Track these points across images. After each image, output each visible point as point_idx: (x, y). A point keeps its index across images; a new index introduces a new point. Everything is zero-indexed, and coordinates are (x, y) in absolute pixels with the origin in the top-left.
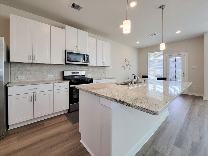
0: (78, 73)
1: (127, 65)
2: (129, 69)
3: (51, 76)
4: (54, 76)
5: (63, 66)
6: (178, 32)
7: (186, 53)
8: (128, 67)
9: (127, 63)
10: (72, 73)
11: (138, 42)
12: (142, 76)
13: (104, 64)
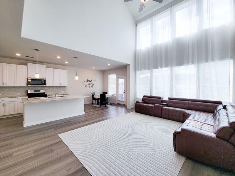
0: (39, 91)
1: (89, 84)
2: (92, 87)
3: (18, 94)
4: (21, 93)
5: (26, 87)
7: (125, 76)
8: (91, 86)
9: (90, 83)
10: (34, 91)
12: (103, 92)
13: (61, 85)
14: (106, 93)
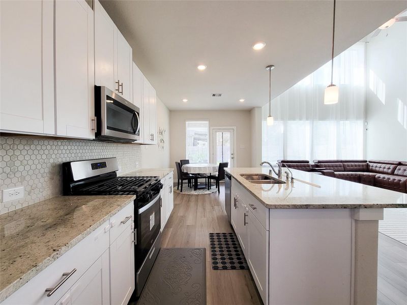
1: (161, 141)
3: (14, 195)
4: (29, 188)
5: (60, 143)
6: (242, 100)
7: (235, 128)
8: (162, 145)
9: (161, 137)
11: (185, 100)
12: (181, 161)
13: (152, 140)
14: (187, 162)
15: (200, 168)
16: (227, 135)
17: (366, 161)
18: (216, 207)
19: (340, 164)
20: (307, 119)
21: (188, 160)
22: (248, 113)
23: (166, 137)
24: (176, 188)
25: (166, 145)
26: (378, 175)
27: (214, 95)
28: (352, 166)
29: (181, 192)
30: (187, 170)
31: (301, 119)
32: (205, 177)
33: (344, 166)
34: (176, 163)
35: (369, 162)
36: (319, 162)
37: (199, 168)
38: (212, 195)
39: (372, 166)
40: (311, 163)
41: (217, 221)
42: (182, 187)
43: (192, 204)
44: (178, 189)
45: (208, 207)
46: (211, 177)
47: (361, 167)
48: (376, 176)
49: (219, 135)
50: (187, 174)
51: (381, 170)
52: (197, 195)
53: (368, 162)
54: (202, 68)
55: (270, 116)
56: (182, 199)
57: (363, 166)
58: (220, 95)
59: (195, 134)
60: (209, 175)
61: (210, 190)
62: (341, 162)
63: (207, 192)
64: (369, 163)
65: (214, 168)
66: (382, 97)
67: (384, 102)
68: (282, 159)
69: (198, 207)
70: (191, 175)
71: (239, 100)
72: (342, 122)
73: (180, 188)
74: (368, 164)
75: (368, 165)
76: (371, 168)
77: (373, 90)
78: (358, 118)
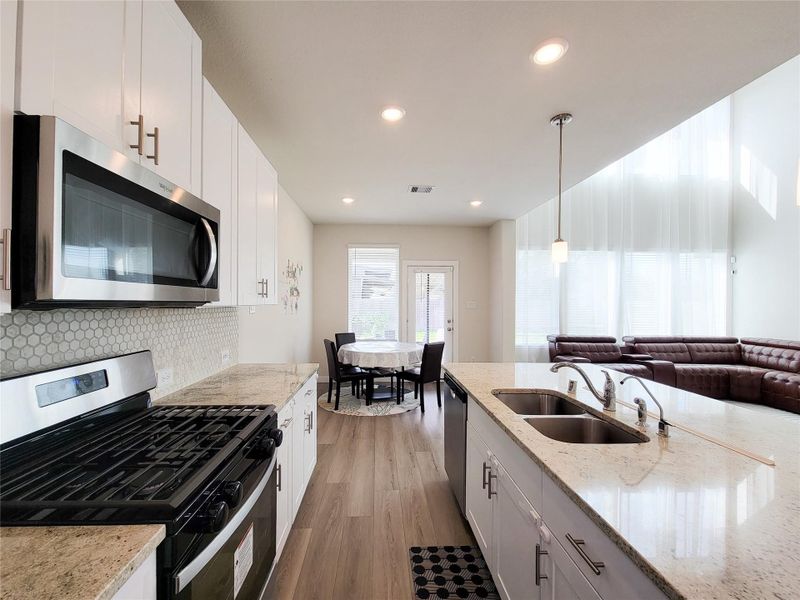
1: (291, 291)
2: (296, 307)
7: (455, 264)
8: (294, 300)
9: (292, 282)
12: (336, 335)
13: (264, 294)
14: (350, 338)
15: (381, 354)
16: (439, 279)
17: (735, 341)
18: (420, 455)
19: (680, 347)
20: (611, 248)
21: (353, 334)
22: (485, 233)
23: (304, 281)
24: (325, 397)
25: (305, 299)
26: (769, 374)
27: (415, 189)
28: (707, 351)
29: (336, 408)
30: (350, 359)
31: (596, 248)
32: (392, 375)
33: (690, 350)
34: (326, 341)
35: (743, 342)
36: (637, 341)
37: (379, 355)
38: (407, 417)
39: (751, 352)
40: (620, 343)
41: (425, 500)
42: (338, 395)
43: (362, 445)
44: (329, 401)
45: (401, 455)
46: (404, 375)
47: (726, 353)
48: (766, 376)
49: (420, 278)
50: (350, 367)
51: (772, 360)
52: (374, 419)
53: (739, 343)
54: (392, 115)
55: (559, 240)
56: (339, 429)
57: (729, 351)
58: (429, 190)
59: (367, 273)
60: (400, 370)
61: (402, 404)
62: (684, 341)
63: (395, 410)
64: (743, 345)
65: (412, 355)
66: (769, 205)
67: (773, 214)
68: (557, 333)
69: (377, 455)
70: (358, 370)
71: (469, 202)
72: (683, 255)
73: (333, 398)
74: (739, 346)
75: (740, 350)
76: (747, 355)
77: (748, 189)
78: (716, 248)
